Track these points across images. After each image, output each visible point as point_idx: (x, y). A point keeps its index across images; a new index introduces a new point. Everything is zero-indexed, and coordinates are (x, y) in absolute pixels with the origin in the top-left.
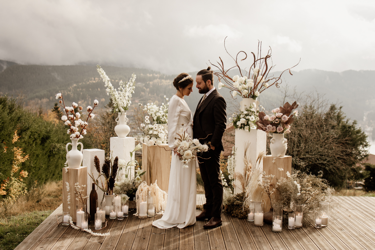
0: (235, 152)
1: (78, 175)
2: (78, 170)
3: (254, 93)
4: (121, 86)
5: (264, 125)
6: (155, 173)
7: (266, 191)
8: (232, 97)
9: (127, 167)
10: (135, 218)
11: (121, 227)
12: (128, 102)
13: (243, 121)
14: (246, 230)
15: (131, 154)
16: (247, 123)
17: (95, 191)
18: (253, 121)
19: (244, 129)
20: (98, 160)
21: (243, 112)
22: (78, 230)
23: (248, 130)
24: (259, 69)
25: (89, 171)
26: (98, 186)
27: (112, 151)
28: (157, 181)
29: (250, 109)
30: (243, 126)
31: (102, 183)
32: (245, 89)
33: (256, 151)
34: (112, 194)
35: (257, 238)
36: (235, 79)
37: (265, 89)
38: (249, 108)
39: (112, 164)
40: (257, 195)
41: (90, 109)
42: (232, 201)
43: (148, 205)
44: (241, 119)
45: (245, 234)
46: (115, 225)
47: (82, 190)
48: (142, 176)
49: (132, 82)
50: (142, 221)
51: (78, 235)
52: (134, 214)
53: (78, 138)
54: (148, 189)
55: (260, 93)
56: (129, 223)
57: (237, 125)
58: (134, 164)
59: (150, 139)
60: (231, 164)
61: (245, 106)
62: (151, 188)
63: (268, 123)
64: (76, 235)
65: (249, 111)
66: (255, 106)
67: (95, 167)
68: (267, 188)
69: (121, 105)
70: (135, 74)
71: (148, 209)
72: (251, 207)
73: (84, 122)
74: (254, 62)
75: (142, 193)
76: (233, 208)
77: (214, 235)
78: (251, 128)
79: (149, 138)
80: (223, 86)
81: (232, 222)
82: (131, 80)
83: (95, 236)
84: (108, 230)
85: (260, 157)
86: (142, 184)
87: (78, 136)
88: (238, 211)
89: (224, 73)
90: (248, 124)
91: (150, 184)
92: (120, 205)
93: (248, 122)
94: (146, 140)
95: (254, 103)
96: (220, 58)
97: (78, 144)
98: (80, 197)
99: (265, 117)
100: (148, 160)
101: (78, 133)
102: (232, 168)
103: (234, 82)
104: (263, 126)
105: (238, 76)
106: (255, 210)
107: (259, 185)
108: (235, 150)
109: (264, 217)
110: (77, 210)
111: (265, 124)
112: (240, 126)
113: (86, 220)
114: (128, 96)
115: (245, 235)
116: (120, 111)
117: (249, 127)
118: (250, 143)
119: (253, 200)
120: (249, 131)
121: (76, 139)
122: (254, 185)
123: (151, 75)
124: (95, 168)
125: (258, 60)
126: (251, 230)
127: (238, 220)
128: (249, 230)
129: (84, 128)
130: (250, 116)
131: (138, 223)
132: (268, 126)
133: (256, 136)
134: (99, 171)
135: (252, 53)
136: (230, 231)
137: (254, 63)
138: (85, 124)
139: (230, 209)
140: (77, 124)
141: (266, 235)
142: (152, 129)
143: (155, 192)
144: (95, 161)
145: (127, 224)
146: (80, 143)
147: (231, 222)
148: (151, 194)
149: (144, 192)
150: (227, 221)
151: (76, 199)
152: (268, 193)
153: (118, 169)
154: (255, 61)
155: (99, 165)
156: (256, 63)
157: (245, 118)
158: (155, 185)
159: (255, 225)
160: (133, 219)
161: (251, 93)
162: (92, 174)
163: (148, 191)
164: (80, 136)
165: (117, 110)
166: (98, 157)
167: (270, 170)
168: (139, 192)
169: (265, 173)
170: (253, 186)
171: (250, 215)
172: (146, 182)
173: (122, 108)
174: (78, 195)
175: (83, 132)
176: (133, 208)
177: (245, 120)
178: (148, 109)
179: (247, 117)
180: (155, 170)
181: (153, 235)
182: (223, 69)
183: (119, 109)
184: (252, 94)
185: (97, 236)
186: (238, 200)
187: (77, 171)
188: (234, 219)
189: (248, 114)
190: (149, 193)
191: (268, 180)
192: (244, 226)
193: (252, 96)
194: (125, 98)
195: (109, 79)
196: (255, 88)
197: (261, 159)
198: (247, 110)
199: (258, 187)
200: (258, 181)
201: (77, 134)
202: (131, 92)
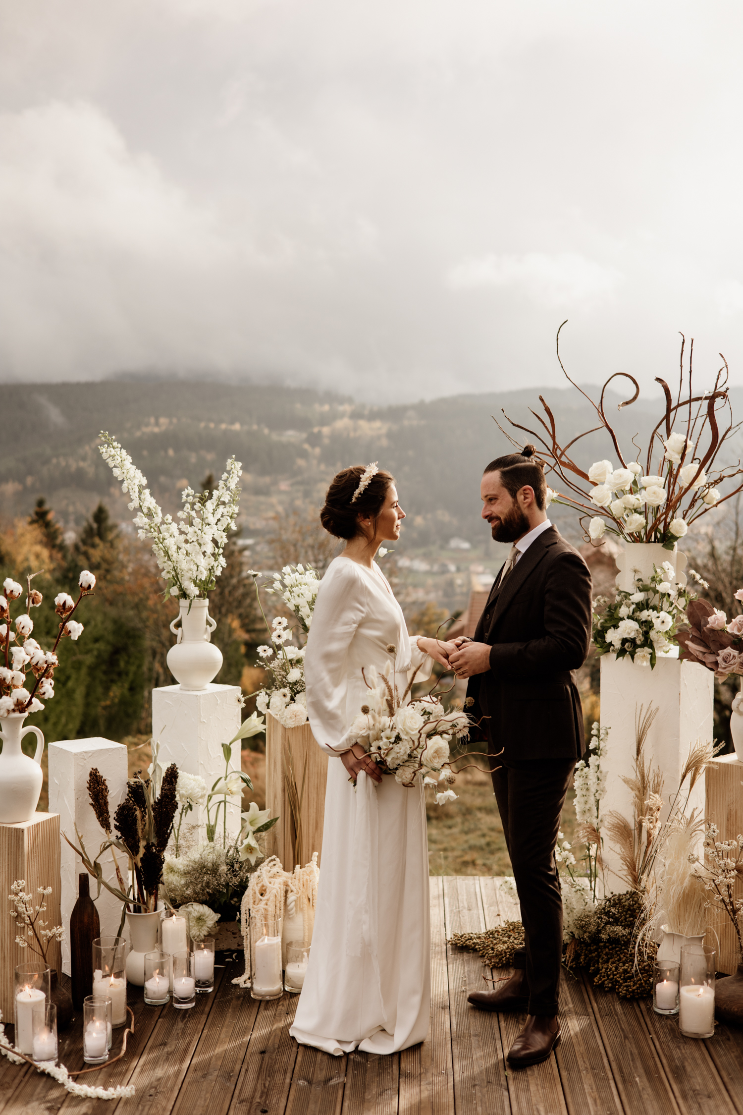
0: (602, 745)
1: (23, 852)
2: (23, 831)
3: (667, 526)
4: (188, 505)
5: (706, 646)
6: (312, 822)
7: (723, 901)
8: (587, 539)
9: (210, 797)
10: (238, 998)
11: (182, 1044)
12: (213, 563)
13: (628, 628)
14: (651, 1063)
15: (227, 750)
16: (642, 639)
17: (91, 902)
18: (667, 632)
19: (633, 658)
20: (104, 784)
21: (627, 595)
22: (22, 1065)
23: (646, 664)
24: (686, 441)
25: (68, 829)
26: (100, 882)
27: (158, 746)
28: (319, 857)
29: (652, 585)
30: (628, 648)
31: (117, 869)
32: (636, 511)
33: (678, 737)
34: (155, 910)
35: (696, 1106)
36: (599, 475)
37: (706, 510)
38: (648, 582)
39: (155, 792)
40: (686, 910)
41: (65, 603)
42: (592, 928)
43: (286, 946)
44: (621, 624)
45: (647, 1084)
46: (159, 1041)
47: (37, 908)
48: (264, 834)
49: (228, 489)
50: (264, 1013)
51: (17, 1093)
52: (234, 981)
53: (22, 711)
54: (287, 885)
55: (688, 524)
56: (213, 1024)
57: (608, 640)
58: (237, 786)
59: (292, 699)
60: (587, 789)
61: (635, 571)
62: (297, 882)
63: (725, 640)
64: (9, 1093)
65: (651, 593)
66: (672, 574)
67: (91, 808)
68: (723, 890)
69: (189, 575)
70: (237, 460)
71: (285, 962)
72: (667, 956)
73: (45, 654)
74: (665, 413)
75: (263, 903)
76: (596, 950)
77: (533, 1088)
78: (659, 654)
79: (288, 699)
80: (553, 500)
81: (598, 1016)
82: (226, 481)
83: (79, 1096)
84: (134, 1064)
85: (693, 766)
86: (264, 868)
87: (22, 704)
88: (617, 968)
89: (559, 453)
90: (648, 643)
91: (294, 867)
92: (183, 948)
93: (646, 634)
94: (278, 704)
95: (666, 565)
96: (542, 400)
97: (23, 731)
98: (31, 933)
99: (711, 619)
100: (286, 778)
101: (22, 693)
102: (592, 800)
103: (595, 484)
104: (704, 653)
105: (607, 464)
106: (684, 971)
107: (693, 876)
108: (602, 736)
109: (717, 999)
110: (18, 990)
111: (711, 645)
112: (617, 645)
113: (51, 1028)
114: (215, 542)
115: (649, 1090)
116: (184, 595)
117: (650, 651)
118: (658, 709)
119: (670, 926)
120: (653, 665)
121: (17, 715)
122: (674, 877)
123: (326, 408)
124: (92, 814)
125: (679, 405)
126: (670, 1059)
127: (618, 1008)
128: (664, 1061)
129: (45, 674)
130: (654, 608)
131: (246, 1024)
132: (722, 653)
133: (678, 683)
134: (105, 824)
135: (658, 379)
136: (593, 1068)
137: (667, 417)
138: (46, 662)
139: (586, 956)
140: (19, 661)
141: (730, 1087)
142: (299, 661)
143: (311, 898)
144: (89, 788)
145: (206, 1031)
146: (32, 728)
147: (592, 1018)
148: (296, 905)
149: (272, 898)
150: (576, 1013)
151: (18, 940)
152: (729, 907)
153: (177, 814)
154: (669, 410)
155: (106, 803)
156: (672, 414)
157: (636, 620)
158: (312, 872)
159: (683, 1036)
160: (230, 1001)
161: (655, 528)
162: (80, 838)
163: (286, 892)
164: (30, 703)
165: (175, 591)
166: (101, 772)
167: (733, 813)
168: (254, 898)
169: (717, 831)
170: (670, 879)
171: (665, 988)
172: (278, 860)
173: (192, 585)
174: (23, 925)
175: (42, 691)
176: (234, 947)
177: (634, 625)
178: (284, 586)
179: (645, 615)
180: (313, 811)
181: (301, 1090)
182: (553, 437)
183: (181, 589)
184: (661, 527)
185: (87, 1098)
186: (616, 922)
187: (19, 833)
188: (603, 1001)
189: (647, 600)
190: (289, 901)
191: (729, 861)
192: (641, 1037)
193: (659, 535)
194: (204, 549)
195: (144, 482)
196: (671, 505)
197: (697, 770)
198: (643, 589)
199: (692, 885)
200: (691, 860)
201: (20, 698)
202: (225, 526)
